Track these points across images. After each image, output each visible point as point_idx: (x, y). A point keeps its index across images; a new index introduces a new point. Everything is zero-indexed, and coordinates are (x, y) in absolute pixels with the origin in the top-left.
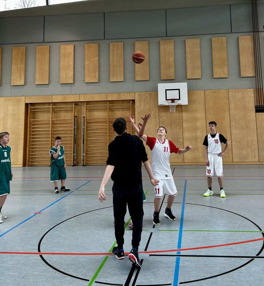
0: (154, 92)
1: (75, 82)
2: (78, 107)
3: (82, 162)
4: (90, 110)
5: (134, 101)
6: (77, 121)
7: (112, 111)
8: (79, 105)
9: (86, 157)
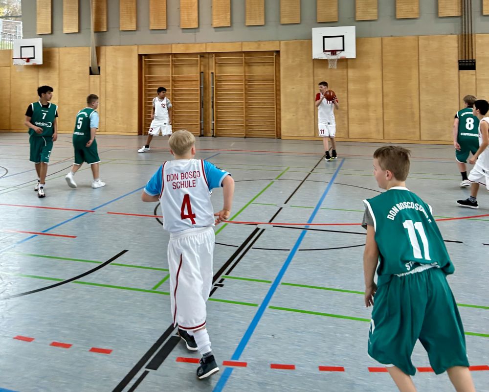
0: (307, 41)
1: (201, 27)
2: (205, 60)
3: (211, 131)
4: (220, 65)
5: (278, 52)
6: (204, 79)
7: (249, 66)
8: (206, 58)
9: (216, 125)
